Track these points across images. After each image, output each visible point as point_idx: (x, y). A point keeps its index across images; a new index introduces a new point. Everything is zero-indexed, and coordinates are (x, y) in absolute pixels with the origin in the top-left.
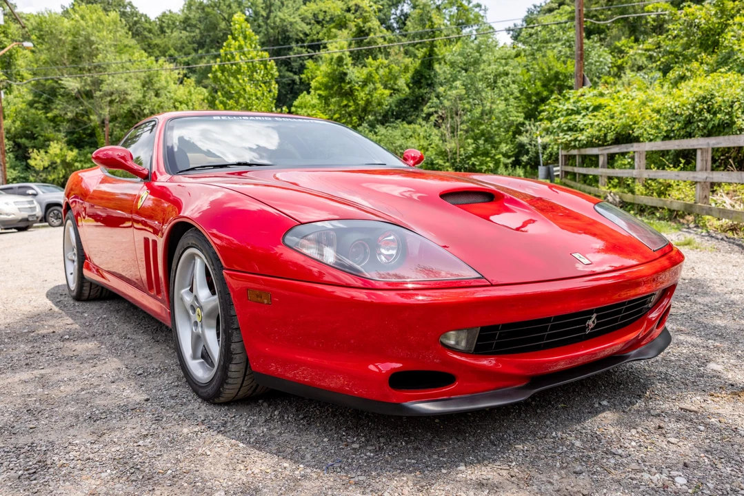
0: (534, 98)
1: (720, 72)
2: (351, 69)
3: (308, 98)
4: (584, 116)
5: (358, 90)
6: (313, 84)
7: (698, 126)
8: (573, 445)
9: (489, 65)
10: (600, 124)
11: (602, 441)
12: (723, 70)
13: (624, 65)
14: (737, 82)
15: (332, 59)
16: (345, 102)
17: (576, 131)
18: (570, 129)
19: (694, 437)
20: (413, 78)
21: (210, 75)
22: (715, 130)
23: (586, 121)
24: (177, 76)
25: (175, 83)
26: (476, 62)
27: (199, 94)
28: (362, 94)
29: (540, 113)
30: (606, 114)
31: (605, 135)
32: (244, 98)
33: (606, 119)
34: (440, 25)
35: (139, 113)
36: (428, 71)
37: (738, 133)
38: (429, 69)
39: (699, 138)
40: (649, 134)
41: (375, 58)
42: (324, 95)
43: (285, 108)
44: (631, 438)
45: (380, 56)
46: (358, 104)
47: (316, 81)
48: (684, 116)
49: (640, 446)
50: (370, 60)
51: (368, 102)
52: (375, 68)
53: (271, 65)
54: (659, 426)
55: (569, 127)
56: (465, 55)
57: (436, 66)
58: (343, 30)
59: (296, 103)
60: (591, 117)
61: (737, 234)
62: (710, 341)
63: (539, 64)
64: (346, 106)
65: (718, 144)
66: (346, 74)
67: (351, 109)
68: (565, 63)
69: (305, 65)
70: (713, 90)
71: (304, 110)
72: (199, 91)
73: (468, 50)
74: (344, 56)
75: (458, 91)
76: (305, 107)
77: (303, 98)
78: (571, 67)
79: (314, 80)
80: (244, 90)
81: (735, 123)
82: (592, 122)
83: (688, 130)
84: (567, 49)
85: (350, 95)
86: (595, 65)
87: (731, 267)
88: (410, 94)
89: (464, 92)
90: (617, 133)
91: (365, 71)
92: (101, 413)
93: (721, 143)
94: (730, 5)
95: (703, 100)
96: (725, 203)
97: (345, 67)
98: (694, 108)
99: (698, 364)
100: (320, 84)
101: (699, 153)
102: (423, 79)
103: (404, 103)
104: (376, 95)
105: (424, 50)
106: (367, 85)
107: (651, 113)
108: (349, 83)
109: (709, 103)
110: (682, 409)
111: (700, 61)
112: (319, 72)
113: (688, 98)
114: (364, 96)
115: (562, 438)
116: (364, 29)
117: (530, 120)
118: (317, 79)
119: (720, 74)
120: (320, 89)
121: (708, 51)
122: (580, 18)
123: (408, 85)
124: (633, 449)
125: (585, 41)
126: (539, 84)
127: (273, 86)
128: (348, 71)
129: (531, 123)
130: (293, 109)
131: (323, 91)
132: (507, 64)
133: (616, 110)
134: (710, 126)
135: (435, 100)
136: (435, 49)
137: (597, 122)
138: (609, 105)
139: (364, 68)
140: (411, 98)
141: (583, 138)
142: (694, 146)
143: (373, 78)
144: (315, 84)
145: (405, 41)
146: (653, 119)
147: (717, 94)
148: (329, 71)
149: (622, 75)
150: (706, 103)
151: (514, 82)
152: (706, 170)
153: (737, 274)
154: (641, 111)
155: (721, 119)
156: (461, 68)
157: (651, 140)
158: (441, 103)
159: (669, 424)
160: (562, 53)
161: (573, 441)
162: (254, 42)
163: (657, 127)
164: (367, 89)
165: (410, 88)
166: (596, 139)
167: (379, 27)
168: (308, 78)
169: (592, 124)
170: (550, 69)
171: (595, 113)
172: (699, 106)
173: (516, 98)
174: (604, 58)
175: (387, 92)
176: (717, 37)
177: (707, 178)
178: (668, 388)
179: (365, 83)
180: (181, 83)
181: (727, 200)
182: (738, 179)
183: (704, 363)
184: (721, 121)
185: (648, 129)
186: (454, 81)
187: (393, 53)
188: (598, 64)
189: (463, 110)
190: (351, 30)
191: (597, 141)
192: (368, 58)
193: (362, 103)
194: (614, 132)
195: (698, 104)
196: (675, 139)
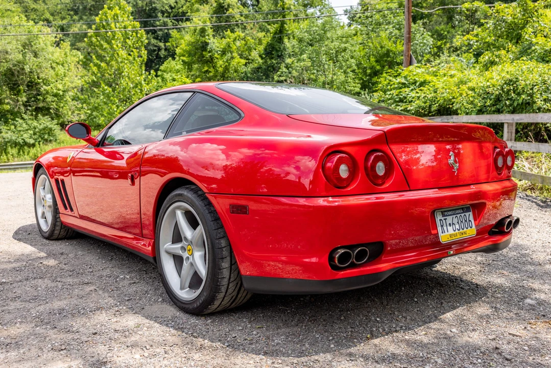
0: (369, 71)
1: (523, 60)
2: (212, 39)
3: (173, 63)
4: (412, 90)
5: (217, 58)
6: (178, 51)
7: (506, 103)
8: (436, 362)
9: (332, 42)
10: (425, 97)
11: (457, 359)
12: (525, 58)
13: (443, 46)
14: (536, 69)
15: (195, 30)
16: (206, 69)
17: (406, 102)
18: (401, 101)
19: (521, 355)
20: (265, 50)
21: (85, 39)
22: (519, 107)
23: (413, 94)
24: (54, 40)
25: (51, 45)
26: (322, 39)
27: (74, 56)
28: (221, 62)
29: (373, 84)
30: (431, 89)
31: (430, 107)
32: (117, 62)
33: (431, 93)
34: (290, 5)
35: (18, 72)
36: (279, 44)
37: (537, 111)
38: (280, 43)
39: (506, 114)
40: (466, 108)
41: (233, 31)
42: (187, 61)
43: (152, 72)
44: (477, 357)
45: (236, 29)
46: (217, 71)
47: (181, 49)
48: (494, 95)
49: (485, 362)
50: (229, 32)
51: (226, 69)
52: (232, 40)
53: (142, 33)
54: (496, 347)
55: (400, 98)
56: (312, 32)
57: (286, 40)
58: (205, 5)
59: (162, 68)
60: (418, 91)
61: (534, 192)
62: (524, 282)
63: (374, 44)
64: (207, 71)
65: (521, 120)
66: (207, 44)
67: (211, 74)
68: (395, 43)
69: (170, 34)
70: (517, 74)
71: (170, 74)
72: (74, 54)
73: (314, 28)
74: (207, 28)
75: (306, 63)
76: (170, 71)
77: (169, 64)
78: (400, 47)
79: (179, 48)
80: (118, 54)
81: (535, 102)
82: (418, 95)
83: (498, 106)
84: (397, 31)
85: (210, 62)
86: (420, 46)
87: (533, 221)
88: (263, 63)
89: (310, 64)
90: (439, 105)
91: (225, 41)
92: (61, 345)
93: (523, 119)
94: (531, 4)
95: (509, 82)
96: (525, 166)
97: (207, 37)
98: (502, 89)
99: (518, 300)
100: (184, 51)
101: (506, 126)
102: (274, 51)
103: (258, 71)
104: (234, 63)
105: (276, 26)
106: (226, 55)
107: (467, 90)
108: (209, 52)
109: (515, 85)
110: (510, 334)
111: (506, 49)
112: (183, 40)
113: (498, 80)
114: (222, 63)
115: (428, 358)
116: (223, 5)
117: (365, 90)
118: (181, 46)
119: (522, 62)
120: (184, 56)
121: (512, 42)
122: (409, 7)
123: (260, 56)
124: (480, 365)
125: (412, 25)
126: (373, 59)
127: (143, 52)
128: (210, 42)
129: (366, 92)
130: (159, 73)
131: (187, 57)
132: (347, 42)
133: (439, 86)
134: (515, 104)
135: (285, 70)
136: (285, 25)
137: (423, 95)
138: (433, 81)
139: (223, 39)
140: (264, 67)
141: (412, 108)
142: (502, 120)
143: (231, 48)
144: (180, 51)
145: (260, 17)
146: (469, 96)
147: (521, 78)
148: (193, 40)
149: (441, 54)
150: (513, 85)
151: (352, 57)
152: (511, 140)
153: (538, 227)
154: (459, 88)
155: (524, 99)
156: (308, 43)
157: (467, 114)
158: (290, 73)
159: (503, 346)
160: (393, 34)
161: (436, 360)
162: (127, 13)
163: (472, 103)
164: (225, 58)
165: (262, 58)
166: (422, 109)
167: (236, 4)
168: (173, 46)
169: (419, 97)
170: (382, 47)
171: (422, 88)
172: (506, 88)
173: (353, 71)
174: (426, 40)
175: (243, 61)
176: (520, 31)
177: (512, 147)
178: (498, 318)
179: (224, 53)
180: (58, 45)
181: (526, 163)
182: (536, 149)
183: (522, 299)
184: (524, 100)
185: (465, 104)
186: (301, 54)
187: (249, 28)
188: (422, 45)
189: (309, 80)
190: (212, 5)
191: (423, 111)
192: (227, 31)
193: (221, 70)
194: (437, 105)
195: (505, 86)
196: (487, 114)
